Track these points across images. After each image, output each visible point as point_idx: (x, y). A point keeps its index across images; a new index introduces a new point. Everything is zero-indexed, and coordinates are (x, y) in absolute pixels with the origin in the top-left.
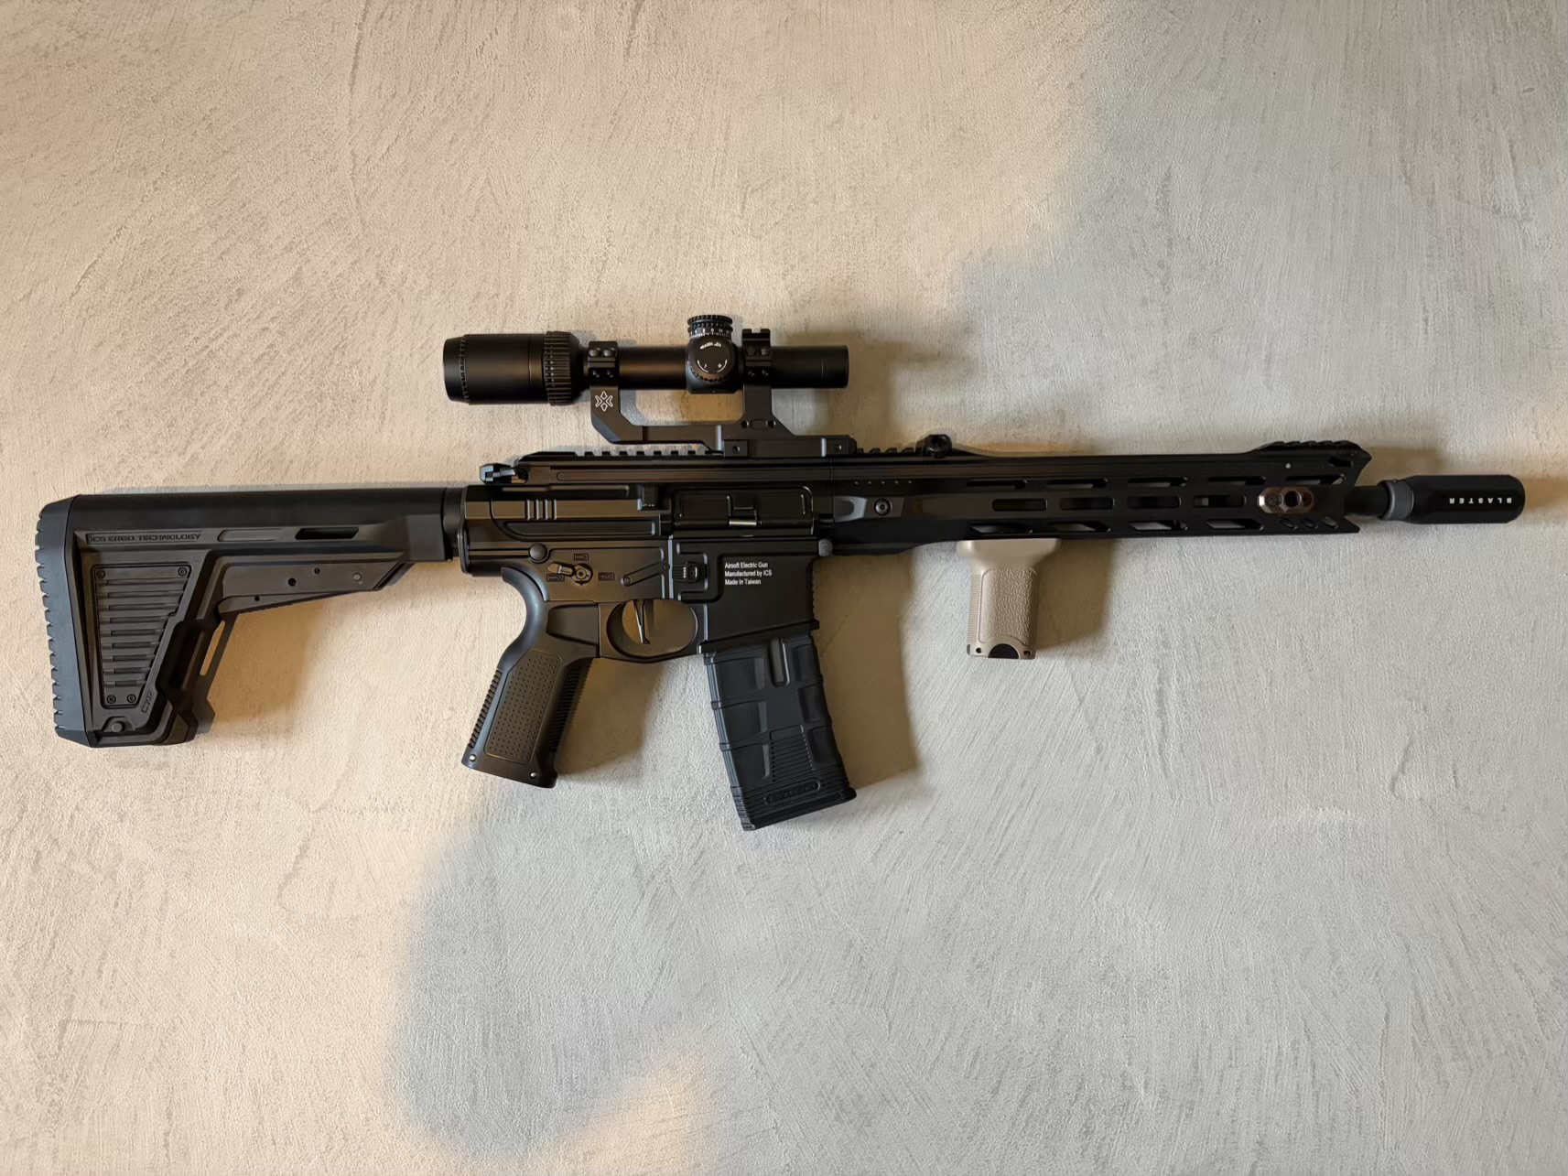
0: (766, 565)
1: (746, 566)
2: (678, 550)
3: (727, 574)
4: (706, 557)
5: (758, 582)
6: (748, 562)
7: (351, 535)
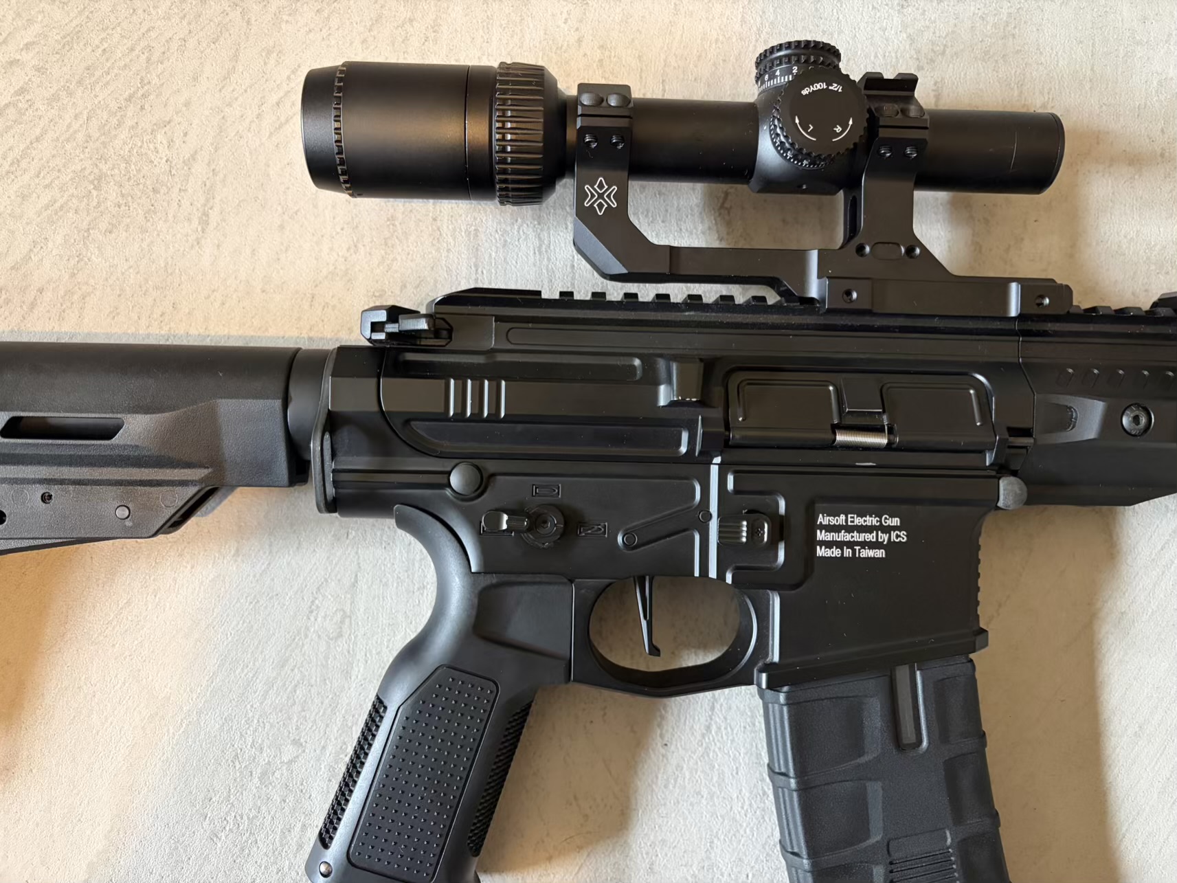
0: (896, 521)
1: (858, 521)
2: (730, 486)
3: (821, 536)
4: (782, 504)
5: (880, 553)
6: (861, 515)
7: (108, 432)
